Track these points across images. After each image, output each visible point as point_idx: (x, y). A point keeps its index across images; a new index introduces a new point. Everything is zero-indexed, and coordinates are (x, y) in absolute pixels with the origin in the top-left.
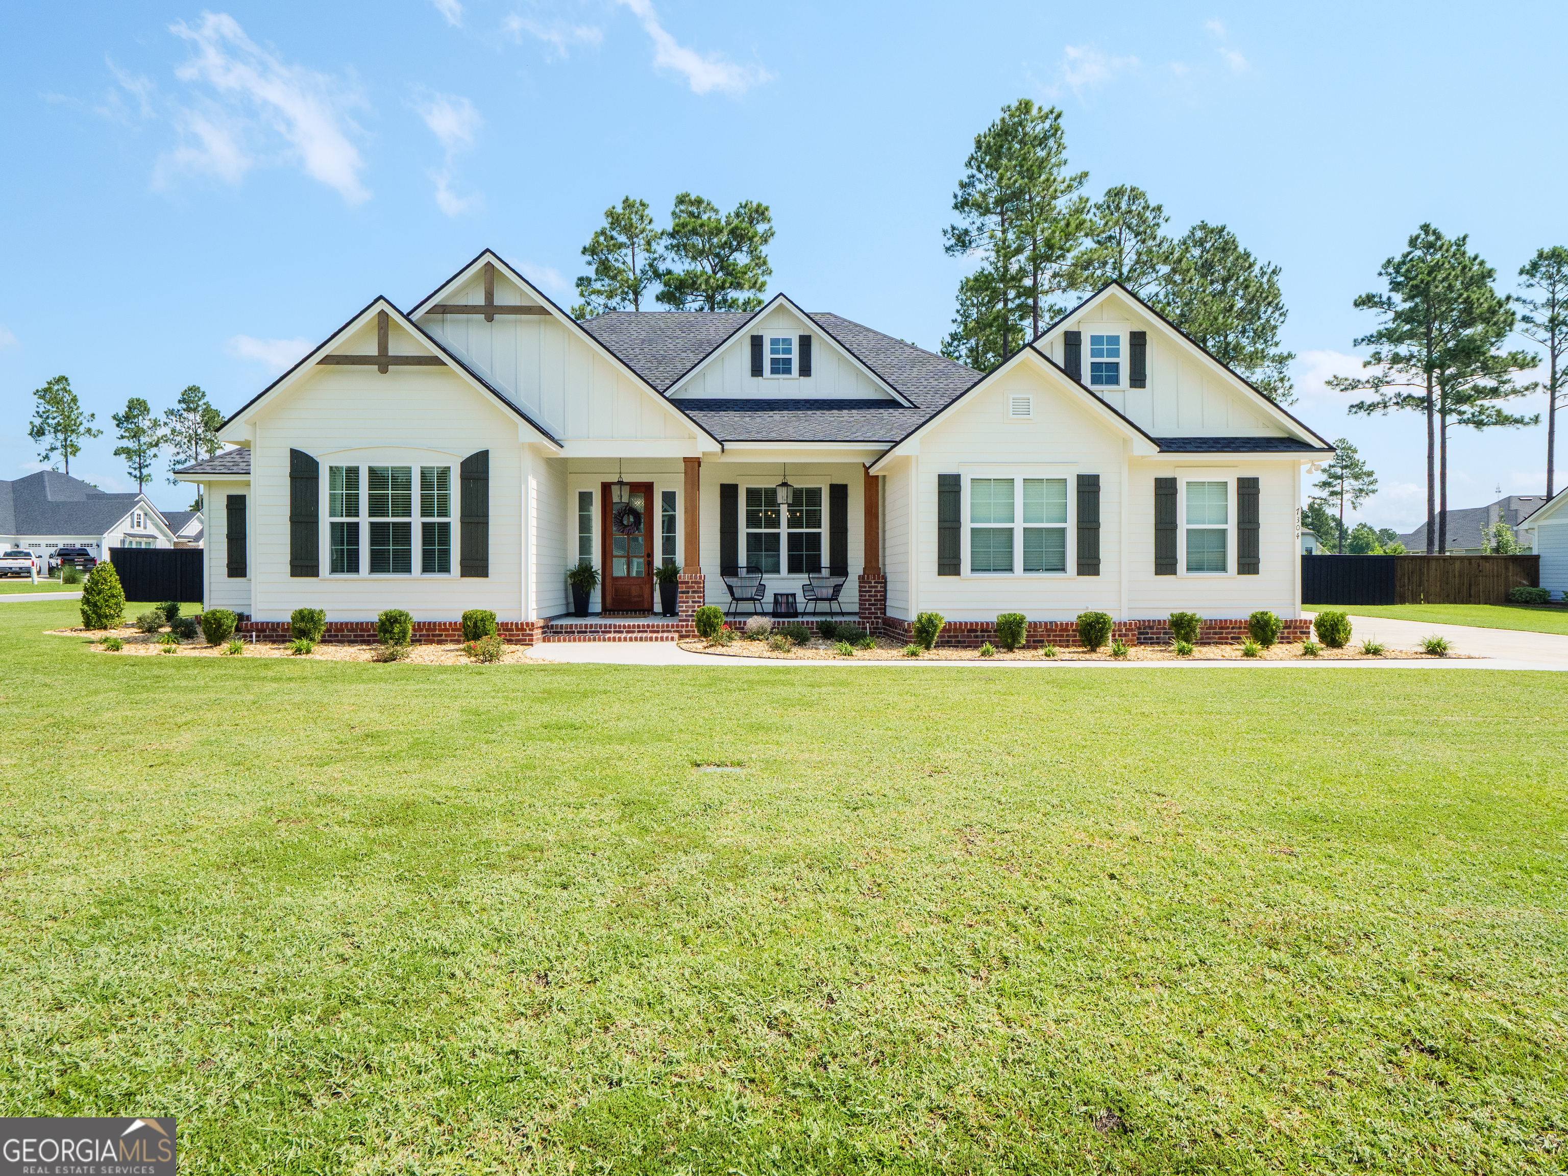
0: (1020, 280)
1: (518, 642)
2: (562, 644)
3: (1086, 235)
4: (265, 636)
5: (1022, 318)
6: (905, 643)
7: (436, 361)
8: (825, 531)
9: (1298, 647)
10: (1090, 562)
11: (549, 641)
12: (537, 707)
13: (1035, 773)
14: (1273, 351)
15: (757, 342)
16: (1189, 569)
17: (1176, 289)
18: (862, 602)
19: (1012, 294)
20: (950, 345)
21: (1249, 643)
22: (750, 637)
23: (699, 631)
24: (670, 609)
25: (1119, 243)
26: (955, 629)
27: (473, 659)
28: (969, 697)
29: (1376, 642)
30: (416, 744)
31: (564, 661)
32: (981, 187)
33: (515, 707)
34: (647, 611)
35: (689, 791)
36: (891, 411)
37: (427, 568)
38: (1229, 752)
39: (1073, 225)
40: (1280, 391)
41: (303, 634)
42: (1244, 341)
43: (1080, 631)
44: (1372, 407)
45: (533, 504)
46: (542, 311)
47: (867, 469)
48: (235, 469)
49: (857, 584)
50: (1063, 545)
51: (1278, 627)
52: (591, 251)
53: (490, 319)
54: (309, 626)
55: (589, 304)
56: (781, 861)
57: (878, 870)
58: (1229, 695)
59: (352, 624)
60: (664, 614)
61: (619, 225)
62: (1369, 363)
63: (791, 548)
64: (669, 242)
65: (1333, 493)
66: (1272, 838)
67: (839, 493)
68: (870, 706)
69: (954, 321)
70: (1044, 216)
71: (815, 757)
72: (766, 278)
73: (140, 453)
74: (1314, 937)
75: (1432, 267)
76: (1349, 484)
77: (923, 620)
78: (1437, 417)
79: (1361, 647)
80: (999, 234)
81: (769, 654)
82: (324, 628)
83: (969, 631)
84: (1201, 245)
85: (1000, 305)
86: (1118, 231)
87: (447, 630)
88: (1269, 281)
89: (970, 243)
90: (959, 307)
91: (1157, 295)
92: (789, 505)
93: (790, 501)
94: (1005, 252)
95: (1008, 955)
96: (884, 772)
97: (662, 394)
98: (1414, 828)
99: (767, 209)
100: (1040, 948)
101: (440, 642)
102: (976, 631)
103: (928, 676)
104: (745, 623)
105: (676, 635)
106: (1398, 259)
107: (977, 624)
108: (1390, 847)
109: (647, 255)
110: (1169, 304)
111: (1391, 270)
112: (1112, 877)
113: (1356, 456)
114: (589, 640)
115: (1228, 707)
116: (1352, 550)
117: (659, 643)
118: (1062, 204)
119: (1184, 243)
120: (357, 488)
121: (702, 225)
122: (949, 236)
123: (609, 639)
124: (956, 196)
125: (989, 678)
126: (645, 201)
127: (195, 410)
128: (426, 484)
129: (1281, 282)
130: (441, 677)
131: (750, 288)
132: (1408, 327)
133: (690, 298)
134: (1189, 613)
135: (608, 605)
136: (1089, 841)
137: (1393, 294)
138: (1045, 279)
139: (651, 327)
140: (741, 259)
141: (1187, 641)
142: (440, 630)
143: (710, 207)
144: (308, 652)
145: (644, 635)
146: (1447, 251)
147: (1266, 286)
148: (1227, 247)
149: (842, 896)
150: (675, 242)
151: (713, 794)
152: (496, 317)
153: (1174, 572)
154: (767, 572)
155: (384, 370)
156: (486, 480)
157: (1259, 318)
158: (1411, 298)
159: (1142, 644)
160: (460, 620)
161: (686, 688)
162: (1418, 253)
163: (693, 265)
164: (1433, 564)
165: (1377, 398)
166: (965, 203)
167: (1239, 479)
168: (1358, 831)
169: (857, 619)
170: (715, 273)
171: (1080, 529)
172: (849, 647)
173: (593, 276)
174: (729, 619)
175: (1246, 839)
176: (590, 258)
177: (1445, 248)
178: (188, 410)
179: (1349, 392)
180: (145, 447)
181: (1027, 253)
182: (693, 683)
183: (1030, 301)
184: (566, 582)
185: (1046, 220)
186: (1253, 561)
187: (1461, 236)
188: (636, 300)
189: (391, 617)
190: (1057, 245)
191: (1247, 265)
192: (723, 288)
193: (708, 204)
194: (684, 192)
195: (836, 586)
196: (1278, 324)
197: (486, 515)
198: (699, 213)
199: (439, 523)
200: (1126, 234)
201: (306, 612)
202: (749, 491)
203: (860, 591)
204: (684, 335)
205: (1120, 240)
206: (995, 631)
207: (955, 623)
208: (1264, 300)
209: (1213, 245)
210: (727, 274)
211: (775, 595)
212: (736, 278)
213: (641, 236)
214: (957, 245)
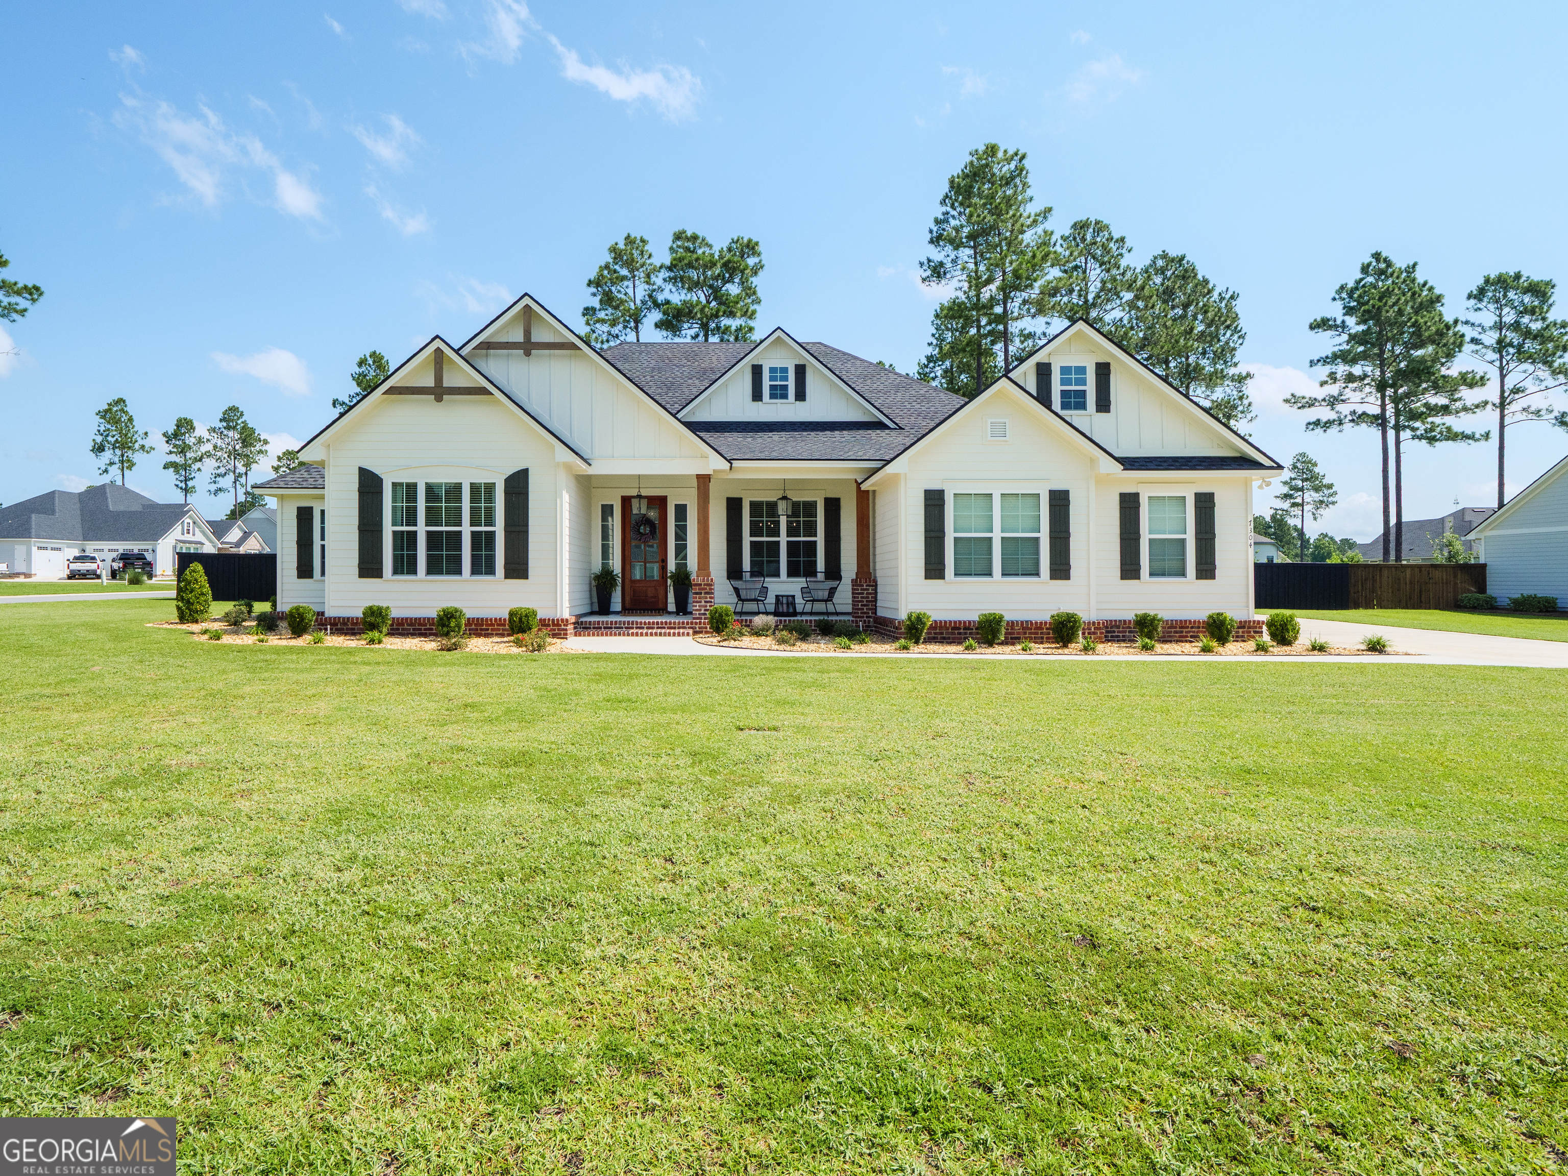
0: (992, 307)
1: (557, 635)
2: (591, 638)
3: (1052, 266)
4: (337, 629)
5: (993, 343)
6: (895, 639)
7: (483, 391)
8: (820, 539)
9: (1251, 645)
10: (1062, 567)
11: (580, 635)
12: (594, 686)
13: (1020, 737)
14: (1232, 371)
15: (757, 371)
16: (1152, 574)
17: (1139, 314)
18: (855, 603)
19: (984, 321)
20: (926, 366)
21: (1205, 640)
22: (757, 633)
23: (712, 627)
24: (682, 608)
25: (1084, 272)
26: (941, 627)
27: (524, 649)
28: (958, 682)
29: (1321, 640)
30: (508, 711)
31: (601, 651)
32: (953, 222)
33: (577, 686)
34: (663, 610)
35: (740, 747)
36: (878, 431)
37: (475, 571)
38: (1182, 725)
39: (1039, 256)
40: (1240, 408)
41: (373, 627)
42: (1204, 362)
43: (1053, 629)
44: (1328, 424)
45: (566, 515)
46: (573, 346)
47: (859, 485)
48: (305, 484)
49: (850, 587)
50: (1037, 552)
51: (1232, 626)
52: (595, 283)
53: (528, 354)
54: (379, 620)
55: (594, 332)
56: (826, 793)
57: (901, 800)
58: (1185, 683)
59: (411, 619)
60: (677, 613)
61: (622, 259)
62: (1326, 382)
63: (789, 554)
64: (667, 275)
65: (1294, 505)
66: (1212, 784)
67: (833, 506)
68: (875, 688)
69: (930, 344)
70: (1012, 249)
71: (836, 724)
72: (755, 307)
73: (185, 467)
74: (1237, 845)
75: (1384, 293)
76: (1310, 496)
77: (913, 619)
78: (1391, 434)
79: (1308, 644)
80: (972, 266)
81: (776, 647)
82: (390, 622)
83: (953, 629)
84: (1163, 273)
85: (973, 331)
86: (1083, 260)
87: (493, 625)
88: (1226, 305)
89: (945, 274)
90: (934, 331)
91: (1121, 320)
92: (788, 516)
93: (790, 513)
94: (977, 283)
95: (1007, 852)
96: (895, 735)
97: (674, 416)
98: (1328, 778)
99: (757, 244)
100: (1031, 848)
101: (487, 636)
102: (959, 629)
103: (920, 665)
104: (751, 621)
105: (691, 631)
106: (1351, 285)
107: (960, 622)
108: (1306, 790)
109: (647, 287)
110: (1132, 328)
111: (1344, 295)
112: (1084, 807)
113: (1316, 470)
114: (615, 635)
115: (1184, 691)
116: (1313, 559)
117: (677, 638)
118: (1029, 237)
119: (1147, 272)
120: (416, 501)
121: (697, 259)
122: (925, 268)
123: (633, 634)
124: (931, 231)
125: (975, 667)
126: (646, 238)
127: (234, 428)
128: (475, 497)
129: (1239, 307)
130: (502, 663)
131: (742, 316)
132: (1361, 349)
133: (686, 326)
134: (1152, 613)
135: (627, 606)
136: (1064, 784)
137: (1347, 318)
138: (1014, 306)
139: (660, 357)
140: (733, 289)
141: (1150, 638)
142: (487, 625)
143: (705, 243)
144: (380, 642)
145: (663, 631)
146: (1398, 277)
147: (1224, 311)
148: (1187, 274)
149: (876, 816)
150: (672, 274)
151: (762, 749)
152: (533, 352)
153: (1138, 577)
154: (769, 575)
155: (439, 399)
156: (526, 494)
157: (1219, 340)
158: (1364, 322)
159: (1109, 641)
160: (507, 617)
161: (714, 673)
162: (1370, 279)
163: (689, 295)
164: (1385, 573)
165: (1333, 416)
166: (940, 237)
167: (1196, 494)
168: (1282, 780)
169: (851, 618)
170: (708, 302)
171: (1052, 538)
172: (848, 642)
173: (598, 306)
174: (738, 616)
175: (1191, 784)
176: (594, 290)
177: (1395, 275)
178: (228, 428)
179: (1306, 410)
180: (190, 462)
181: (998, 283)
182: (718, 669)
183: (1001, 327)
184: (590, 584)
185: (1014, 253)
186: (1210, 567)
187: (1411, 264)
188: (637, 328)
189: (448, 613)
190: (1024, 276)
191: (1206, 291)
192: (717, 316)
193: (703, 240)
194: (681, 229)
195: (831, 589)
196: (1237, 346)
197: (527, 525)
198: (695, 248)
199: (486, 532)
200: (1091, 263)
201: (375, 608)
202: (753, 505)
203: (853, 593)
204: (689, 363)
205: (1086, 269)
206: (977, 629)
207: (941, 622)
208: (1223, 324)
209: (1174, 273)
210: (720, 304)
211: (777, 596)
212: (728, 307)
213: (641, 270)
214: (932, 276)
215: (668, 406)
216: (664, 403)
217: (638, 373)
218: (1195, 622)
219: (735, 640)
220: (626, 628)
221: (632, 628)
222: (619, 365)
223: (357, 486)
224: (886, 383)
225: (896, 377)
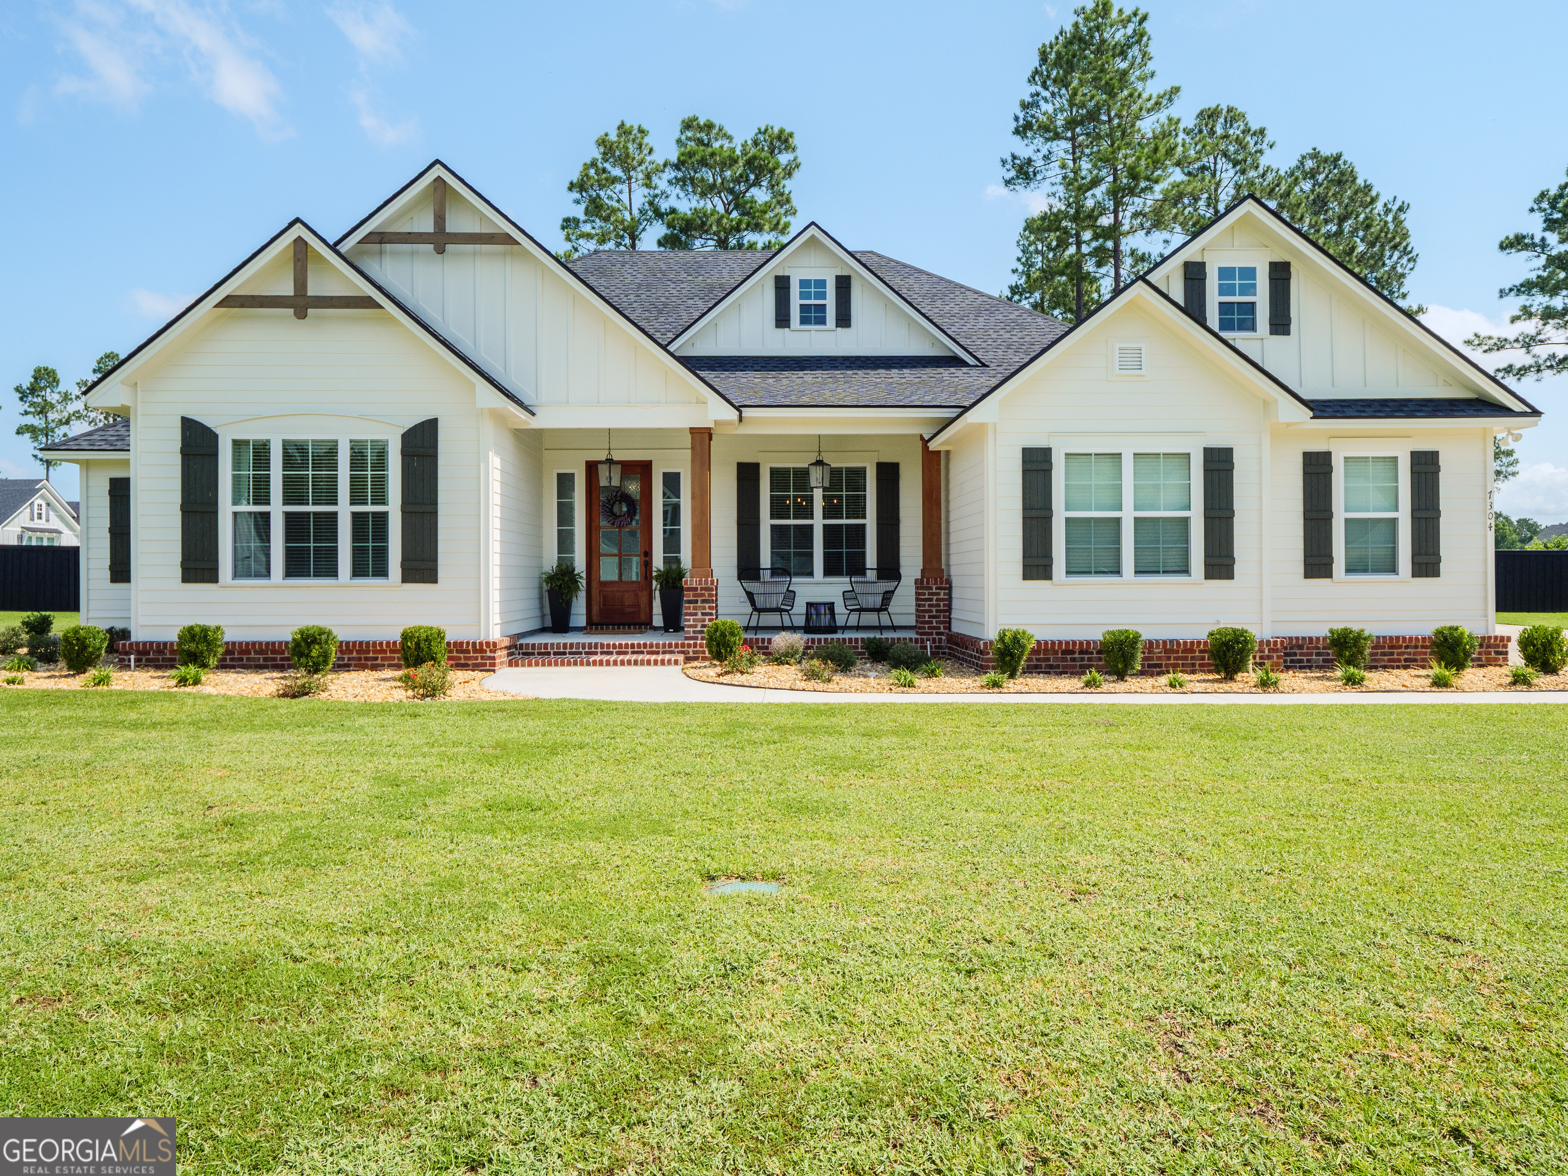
0: (1097, 219)
1: (476, 667)
2: (533, 669)
3: (1177, 164)
4: (146, 661)
5: (1099, 265)
6: (981, 669)
7: (367, 303)
8: (870, 521)
10: (1221, 561)
11: (517, 665)
15: (782, 284)
16: (1349, 570)
19: (1087, 235)
21: (1437, 670)
22: (777, 660)
23: (711, 652)
24: (673, 623)
25: (1214, 175)
26: (1046, 650)
27: (410, 693)
28: (1092, 754)
31: (531, 694)
32: (1048, 108)
33: (452, 771)
34: (645, 625)
35: (699, 934)
36: (952, 370)
37: (358, 571)
39: (1162, 150)
41: (195, 659)
43: (1211, 652)
45: (496, 488)
46: (508, 240)
47: (925, 442)
48: (119, 445)
49: (913, 590)
50: (1186, 539)
52: (579, 186)
53: (440, 250)
54: (204, 647)
55: (576, 250)
56: (861, 1101)
59: (261, 643)
60: (666, 629)
61: (613, 155)
62: (1518, 318)
63: (827, 544)
64: (673, 174)
67: (889, 474)
69: (1014, 271)
70: (1126, 140)
71: (889, 865)
73: (47, 432)
77: (1007, 639)
80: (1070, 164)
81: (803, 684)
82: (221, 650)
83: (1064, 652)
84: (1313, 177)
85: (1072, 250)
86: (1212, 159)
87: (384, 652)
88: (1395, 218)
89: (1035, 175)
90: (1020, 254)
92: (825, 489)
93: (827, 484)
94: (1077, 185)
97: (664, 348)
99: (791, 135)
101: (374, 668)
102: (1073, 652)
103: (1023, 720)
104: (770, 641)
105: (681, 658)
106: (1554, 191)
107: (1074, 643)
109: (646, 191)
111: (1545, 205)
114: (569, 664)
117: (659, 668)
118: (1147, 126)
119: (1292, 174)
120: (268, 468)
121: (713, 154)
122: (1008, 167)
123: (595, 663)
124: (1017, 119)
126: (645, 127)
128: (357, 461)
129: (1410, 221)
130: (361, 721)
131: (772, 230)
132: (1563, 275)
133: (698, 242)
134: (1356, 628)
135: (595, 619)
137: (1548, 235)
138: (1126, 217)
140: (760, 195)
141: (1355, 665)
142: (375, 652)
143: (723, 134)
144: (197, 682)
145: (640, 657)
147: (1391, 226)
148: (1345, 178)
150: (680, 175)
151: (738, 941)
152: (449, 247)
153: (1329, 575)
154: (798, 574)
155: (301, 314)
156: (434, 457)
157: (1384, 264)
159: (1291, 669)
160: (399, 639)
161: (694, 739)
163: (702, 203)
165: (1528, 360)
166: (1028, 126)
167: (1413, 453)
169: (913, 635)
170: (728, 212)
171: (1209, 519)
172: (909, 675)
173: (582, 217)
174: (750, 636)
176: (578, 196)
179: (1495, 354)
180: (53, 425)
181: (1106, 185)
182: (703, 730)
183: (1110, 244)
184: (541, 588)
185: (1128, 144)
186: (1432, 559)
188: (633, 246)
189: (308, 636)
190: (1143, 175)
191: (1368, 199)
192: (738, 230)
193: (720, 130)
194: (691, 115)
195: (886, 592)
196: (1406, 271)
197: (435, 503)
198: (709, 140)
199: (374, 513)
200: (1222, 163)
201: (197, 630)
202: (774, 472)
203: (917, 599)
204: (690, 278)
205: (1215, 171)
206: (1099, 652)
207: (1046, 643)
208: (1390, 241)
209: (1327, 176)
210: (743, 214)
211: (809, 605)
212: (753, 218)
213: (639, 169)
214: (1018, 177)
215: (657, 335)
216: (651, 332)
217: (618, 291)
218: (1411, 638)
219: (742, 673)
220: (586, 653)
221: (596, 653)
222: (592, 281)
223: (179, 445)
224: (963, 305)
225: (976, 296)
